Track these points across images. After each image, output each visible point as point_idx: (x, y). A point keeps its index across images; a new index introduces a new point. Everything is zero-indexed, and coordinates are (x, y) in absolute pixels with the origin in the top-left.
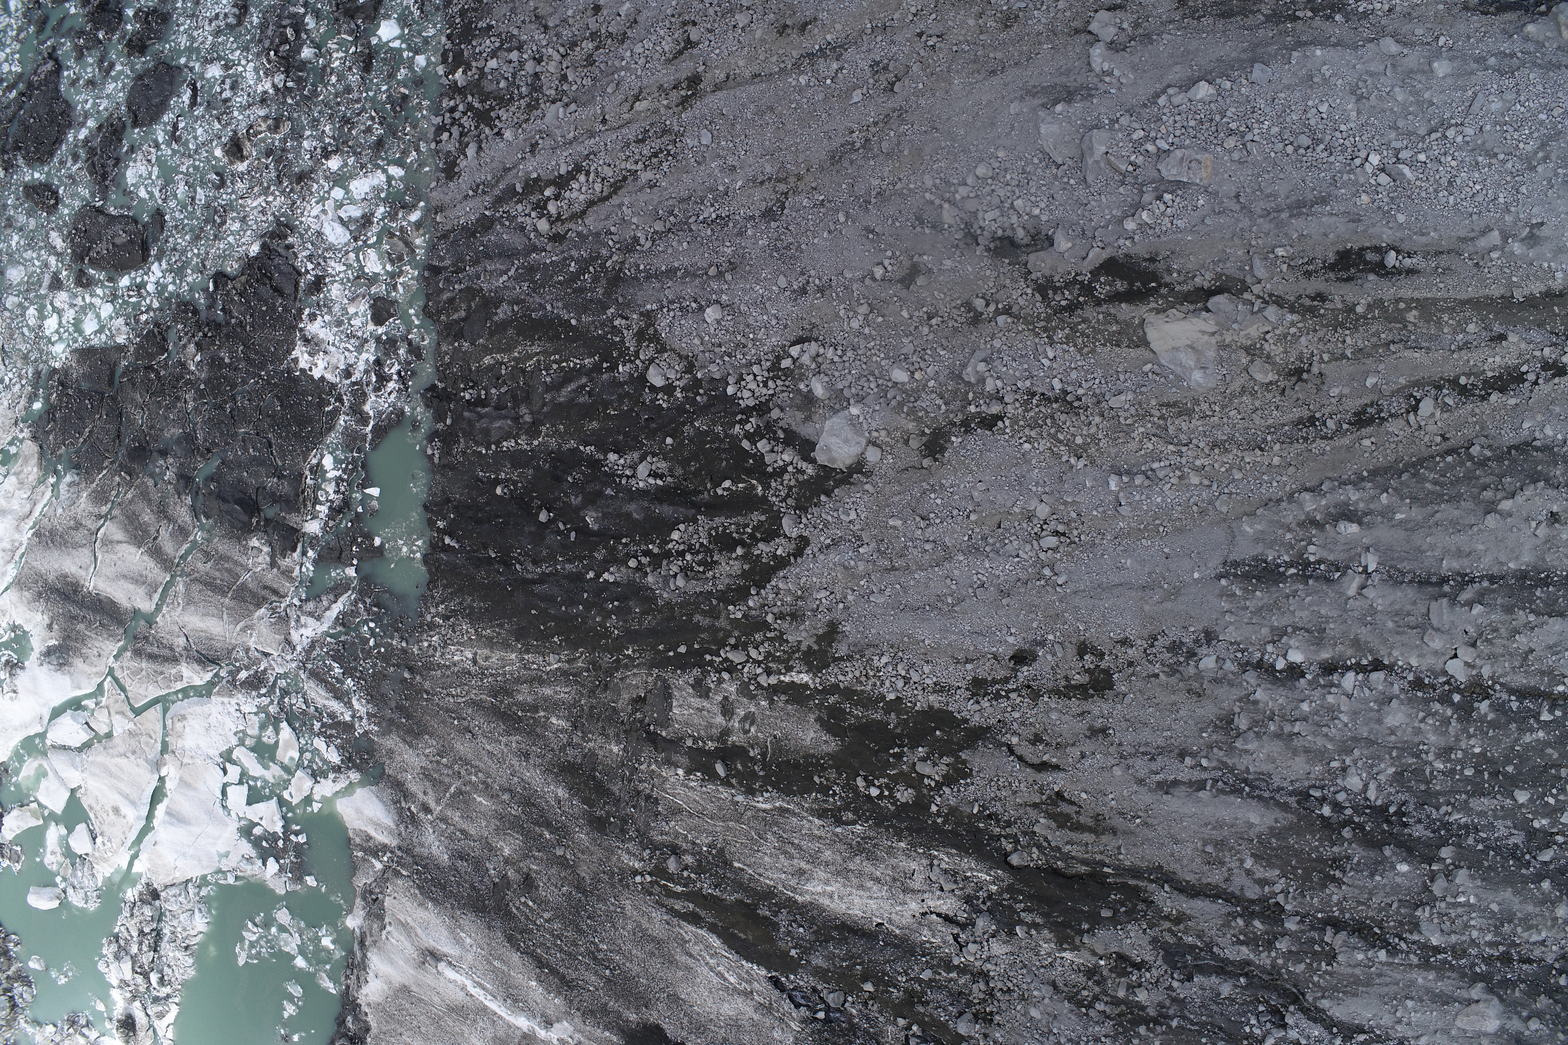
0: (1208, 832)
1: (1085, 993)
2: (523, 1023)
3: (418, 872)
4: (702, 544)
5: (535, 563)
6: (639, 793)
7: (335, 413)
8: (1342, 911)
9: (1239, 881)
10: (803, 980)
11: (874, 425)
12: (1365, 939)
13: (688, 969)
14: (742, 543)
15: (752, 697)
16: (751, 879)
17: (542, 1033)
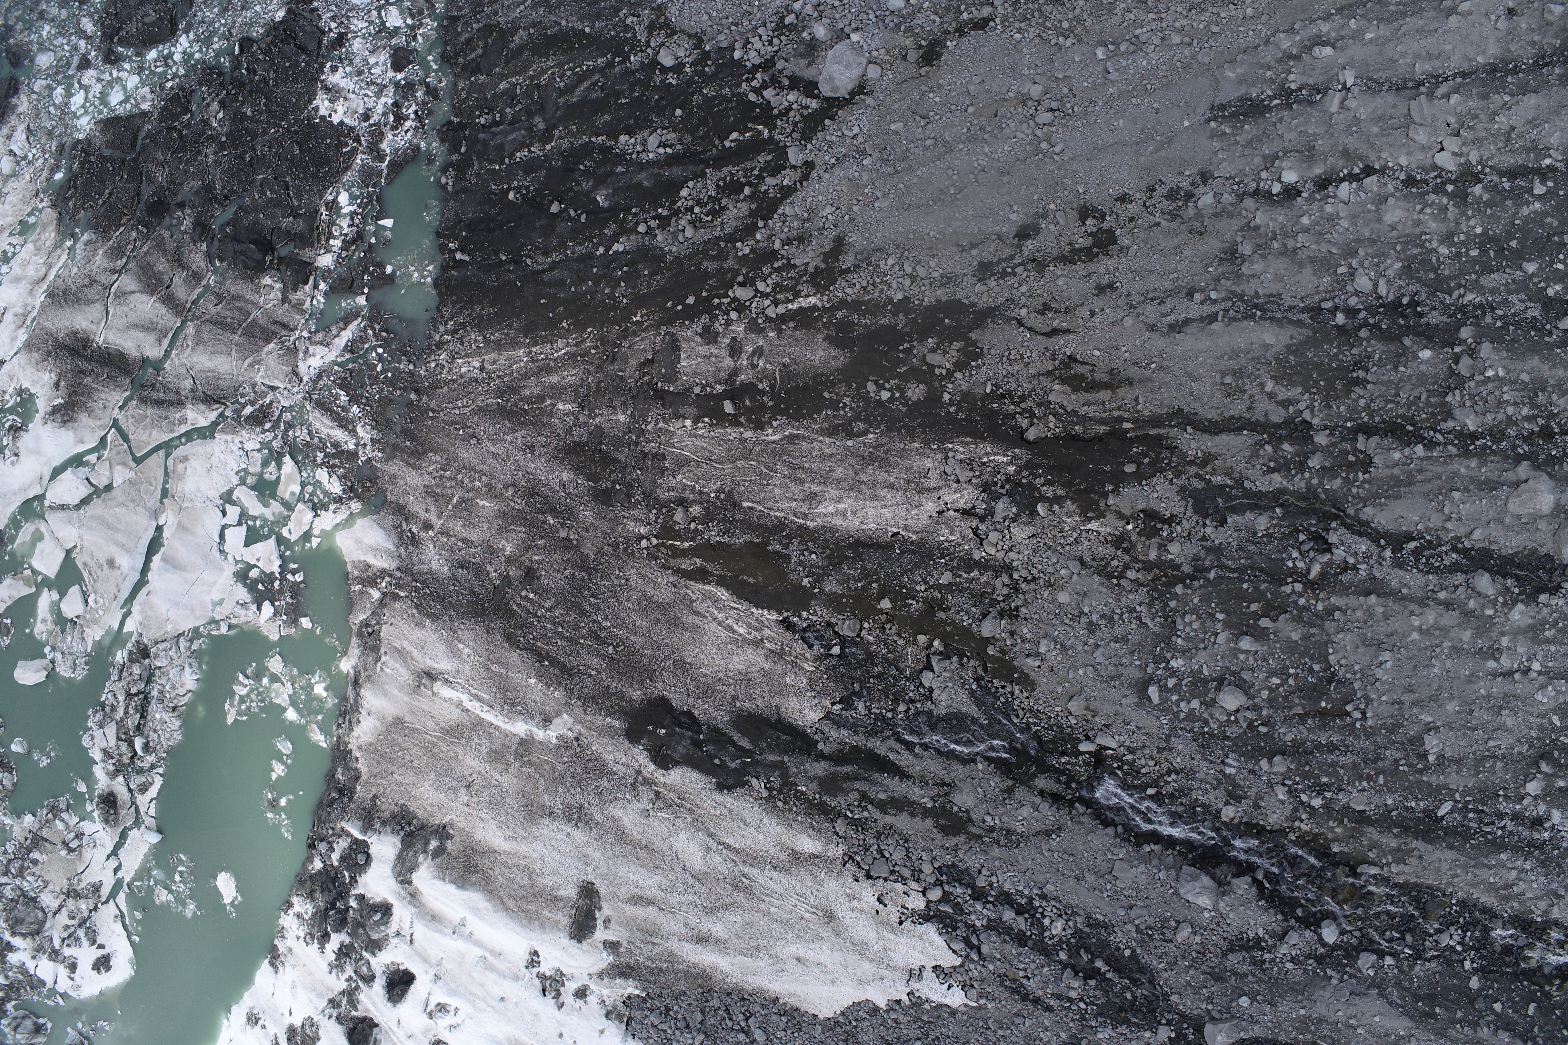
0: (1225, 363)
1: (1115, 563)
2: (520, 728)
3: (417, 590)
4: (710, 197)
5: (546, 254)
6: (645, 455)
7: (353, 152)
8: (1371, 417)
9: (1263, 406)
10: (818, 614)
11: (874, 46)
12: (1399, 439)
13: (695, 628)
14: (750, 184)
15: (759, 330)
16: (761, 514)
17: (540, 734)
